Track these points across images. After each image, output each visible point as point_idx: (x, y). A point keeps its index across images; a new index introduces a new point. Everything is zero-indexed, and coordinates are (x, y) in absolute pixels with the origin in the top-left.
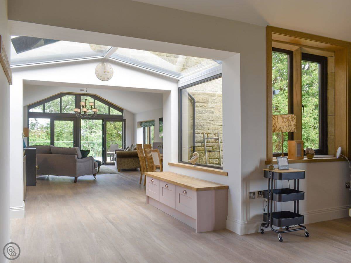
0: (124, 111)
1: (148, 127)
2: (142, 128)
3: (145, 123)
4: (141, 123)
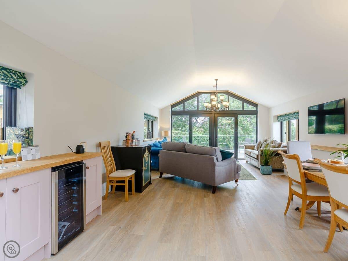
0: (258, 105)
2: (279, 123)
3: (284, 116)
4: (278, 118)
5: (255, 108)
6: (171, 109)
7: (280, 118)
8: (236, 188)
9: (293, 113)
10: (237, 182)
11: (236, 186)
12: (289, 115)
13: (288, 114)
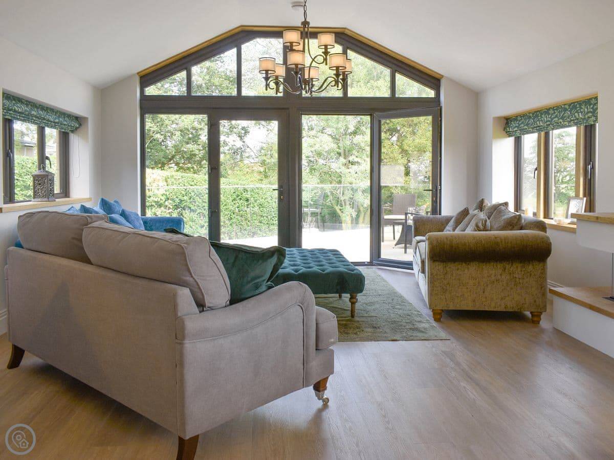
0: (443, 82)
1: (543, 134)
2: (510, 141)
3: (530, 117)
4: (507, 123)
5: (431, 93)
6: (142, 92)
7: (513, 124)
8: (318, 418)
9: (567, 107)
10: (325, 389)
11: (320, 411)
12: (551, 111)
13: (549, 109)
